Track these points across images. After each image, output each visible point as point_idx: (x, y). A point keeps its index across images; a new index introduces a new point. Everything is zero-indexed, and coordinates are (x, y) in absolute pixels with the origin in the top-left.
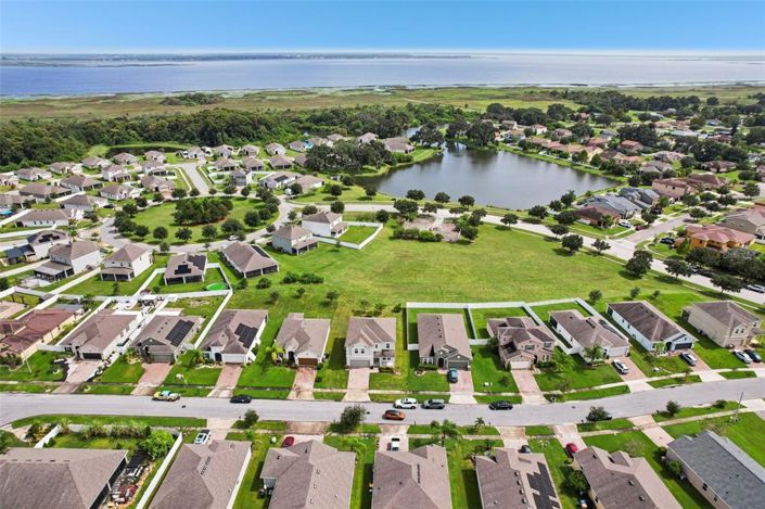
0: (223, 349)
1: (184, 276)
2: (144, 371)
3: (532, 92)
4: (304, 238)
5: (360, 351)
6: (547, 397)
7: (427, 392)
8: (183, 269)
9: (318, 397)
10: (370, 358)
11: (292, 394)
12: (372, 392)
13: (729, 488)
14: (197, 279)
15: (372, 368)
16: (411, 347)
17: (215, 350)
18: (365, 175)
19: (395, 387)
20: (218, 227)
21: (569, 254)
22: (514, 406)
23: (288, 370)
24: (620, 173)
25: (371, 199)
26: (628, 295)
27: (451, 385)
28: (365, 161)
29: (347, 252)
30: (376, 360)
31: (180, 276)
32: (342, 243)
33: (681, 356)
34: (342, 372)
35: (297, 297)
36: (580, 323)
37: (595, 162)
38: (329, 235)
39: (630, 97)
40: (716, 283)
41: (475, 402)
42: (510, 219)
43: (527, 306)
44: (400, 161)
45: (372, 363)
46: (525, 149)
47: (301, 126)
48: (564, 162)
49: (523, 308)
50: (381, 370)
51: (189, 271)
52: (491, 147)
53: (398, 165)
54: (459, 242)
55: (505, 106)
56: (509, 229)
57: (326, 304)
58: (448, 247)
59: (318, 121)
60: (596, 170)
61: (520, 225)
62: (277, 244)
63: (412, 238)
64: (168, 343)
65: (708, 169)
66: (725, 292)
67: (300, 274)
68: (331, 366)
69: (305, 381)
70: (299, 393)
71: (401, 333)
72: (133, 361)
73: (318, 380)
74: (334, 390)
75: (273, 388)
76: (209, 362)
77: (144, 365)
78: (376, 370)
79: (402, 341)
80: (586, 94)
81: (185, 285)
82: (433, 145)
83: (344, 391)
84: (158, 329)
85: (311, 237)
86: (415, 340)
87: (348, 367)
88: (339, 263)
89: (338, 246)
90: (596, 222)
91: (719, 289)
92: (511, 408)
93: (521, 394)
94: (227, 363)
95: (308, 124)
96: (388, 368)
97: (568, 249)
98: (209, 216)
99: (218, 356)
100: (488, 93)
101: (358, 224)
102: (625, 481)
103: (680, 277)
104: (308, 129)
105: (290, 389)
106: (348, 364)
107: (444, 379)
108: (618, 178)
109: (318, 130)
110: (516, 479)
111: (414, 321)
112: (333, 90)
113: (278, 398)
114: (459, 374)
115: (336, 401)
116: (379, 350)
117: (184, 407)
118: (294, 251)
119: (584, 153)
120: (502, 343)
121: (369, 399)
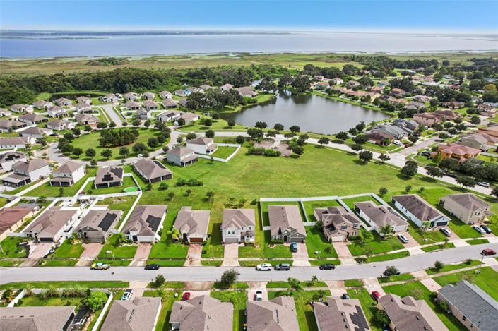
0: (138, 232)
1: (108, 182)
2: (83, 249)
3: (332, 57)
4: (188, 155)
5: (232, 232)
6: (357, 260)
7: (278, 259)
8: (108, 177)
9: (204, 264)
10: (239, 236)
11: (187, 263)
12: (241, 259)
13: (480, 319)
14: (117, 184)
15: (240, 243)
16: (265, 228)
17: (133, 234)
18: (226, 112)
19: (256, 256)
20: (130, 148)
21: (363, 163)
22: (336, 267)
23: (183, 246)
24: (392, 109)
25: (231, 128)
26: (404, 190)
27: (293, 254)
28: (226, 103)
29: (218, 164)
30: (242, 238)
31: (105, 182)
32: (214, 158)
33: (441, 230)
34: (220, 246)
35: (186, 196)
36: (375, 210)
37: (376, 102)
38: (205, 153)
39: (395, 61)
40: (458, 181)
41: (310, 264)
42: (325, 140)
43: (339, 199)
44: (249, 102)
45: (240, 240)
46: (330, 94)
47: (182, 79)
48: (355, 102)
49: (336, 200)
50: (245, 244)
51: (112, 179)
52: (307, 93)
53: (248, 105)
54: (292, 156)
55: (316, 66)
56: (323, 147)
57: (206, 200)
58: (285, 160)
59: (193, 75)
60: (376, 108)
61: (331, 145)
62: (170, 160)
63: (260, 154)
64: (100, 229)
65: (447, 107)
66: (465, 187)
67: (188, 180)
68: (212, 243)
69: (195, 253)
70: (191, 262)
71: (258, 219)
72: (76, 242)
73: (204, 252)
74: (215, 259)
75: (173, 259)
76: (129, 242)
77: (84, 245)
78: (242, 245)
79: (258, 224)
80: (367, 58)
81: (109, 189)
82: (270, 92)
83: (222, 259)
84: (93, 219)
85: (194, 154)
86: (267, 224)
87: (224, 243)
88: (213, 172)
89: (212, 160)
90: (379, 142)
91: (461, 185)
92: (334, 268)
93: (340, 258)
94: (141, 242)
95: (186, 78)
96: (251, 243)
97: (363, 160)
98: (123, 140)
99: (135, 238)
100: (300, 57)
101: (224, 145)
102: (414, 317)
103: (436, 178)
104: (187, 81)
105: (185, 259)
106: (224, 241)
107: (288, 249)
108: (392, 113)
109: (193, 82)
110: (342, 318)
111: (266, 210)
112: (201, 56)
113: (177, 266)
114: (298, 246)
115: (217, 266)
116: (244, 231)
117: (113, 273)
118: (182, 164)
119: (369, 97)
120: (325, 224)
121: (239, 265)
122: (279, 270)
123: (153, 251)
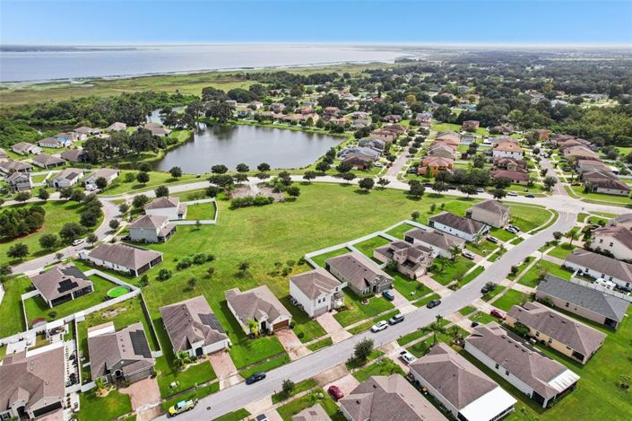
0: (203, 342)
1: (71, 292)
2: (128, 398)
3: (219, 76)
4: (164, 225)
5: (322, 300)
6: (450, 288)
7: (382, 313)
8: (66, 285)
9: (313, 349)
10: (329, 303)
11: (292, 355)
12: (347, 328)
14: (85, 291)
15: (331, 311)
17: (195, 346)
18: (146, 160)
19: (359, 318)
20: (32, 242)
21: (366, 192)
23: (268, 337)
24: (341, 130)
25: (177, 180)
26: (429, 210)
27: (393, 302)
29: (207, 229)
30: (332, 304)
31: (66, 293)
32: (201, 222)
33: (487, 239)
34: (310, 323)
35: (208, 277)
36: (431, 235)
37: (319, 125)
38: (177, 218)
40: (463, 191)
41: (415, 308)
42: (309, 175)
43: (382, 233)
44: (169, 144)
45: (329, 308)
46: (260, 121)
47: (29, 122)
48: (295, 127)
49: (380, 236)
50: (337, 310)
51: (76, 285)
52: (232, 123)
53: (168, 147)
54: (288, 200)
55: (217, 89)
56: (310, 183)
57: (239, 276)
58: (282, 205)
60: (322, 130)
61: (318, 179)
62: (136, 236)
63: (249, 205)
64: (140, 357)
65: (388, 121)
66: (471, 196)
67: (192, 259)
69: (289, 340)
70: (295, 352)
72: (105, 393)
73: (300, 336)
74: (320, 339)
75: (271, 357)
76: (194, 359)
77: (122, 391)
78: (334, 312)
80: (264, 75)
81: (75, 302)
82: (185, 127)
83: (327, 336)
84: (121, 349)
85: (168, 223)
87: (313, 318)
88: (210, 239)
89: (198, 225)
90: (362, 167)
91: (466, 195)
92: (440, 302)
93: (436, 292)
94: (209, 354)
95: (36, 121)
96: (342, 307)
97: (364, 189)
99: (199, 351)
100: (178, 79)
101: (192, 203)
102: (548, 317)
103: (443, 193)
104: (39, 126)
105: (285, 352)
106: (311, 315)
107: (384, 300)
108: (342, 135)
109: (53, 125)
112: (25, 84)
113: (284, 363)
115: (329, 346)
117: (209, 408)
118: (160, 239)
120: (402, 261)
121: (351, 335)
122: (395, 323)
123: (235, 358)
